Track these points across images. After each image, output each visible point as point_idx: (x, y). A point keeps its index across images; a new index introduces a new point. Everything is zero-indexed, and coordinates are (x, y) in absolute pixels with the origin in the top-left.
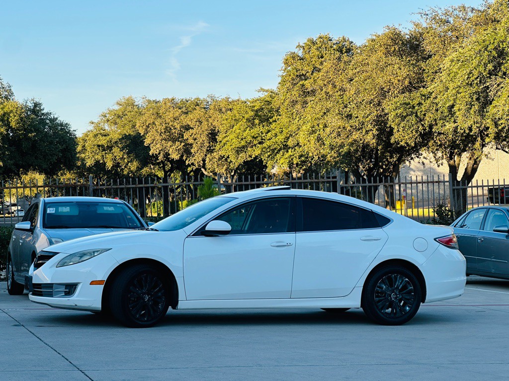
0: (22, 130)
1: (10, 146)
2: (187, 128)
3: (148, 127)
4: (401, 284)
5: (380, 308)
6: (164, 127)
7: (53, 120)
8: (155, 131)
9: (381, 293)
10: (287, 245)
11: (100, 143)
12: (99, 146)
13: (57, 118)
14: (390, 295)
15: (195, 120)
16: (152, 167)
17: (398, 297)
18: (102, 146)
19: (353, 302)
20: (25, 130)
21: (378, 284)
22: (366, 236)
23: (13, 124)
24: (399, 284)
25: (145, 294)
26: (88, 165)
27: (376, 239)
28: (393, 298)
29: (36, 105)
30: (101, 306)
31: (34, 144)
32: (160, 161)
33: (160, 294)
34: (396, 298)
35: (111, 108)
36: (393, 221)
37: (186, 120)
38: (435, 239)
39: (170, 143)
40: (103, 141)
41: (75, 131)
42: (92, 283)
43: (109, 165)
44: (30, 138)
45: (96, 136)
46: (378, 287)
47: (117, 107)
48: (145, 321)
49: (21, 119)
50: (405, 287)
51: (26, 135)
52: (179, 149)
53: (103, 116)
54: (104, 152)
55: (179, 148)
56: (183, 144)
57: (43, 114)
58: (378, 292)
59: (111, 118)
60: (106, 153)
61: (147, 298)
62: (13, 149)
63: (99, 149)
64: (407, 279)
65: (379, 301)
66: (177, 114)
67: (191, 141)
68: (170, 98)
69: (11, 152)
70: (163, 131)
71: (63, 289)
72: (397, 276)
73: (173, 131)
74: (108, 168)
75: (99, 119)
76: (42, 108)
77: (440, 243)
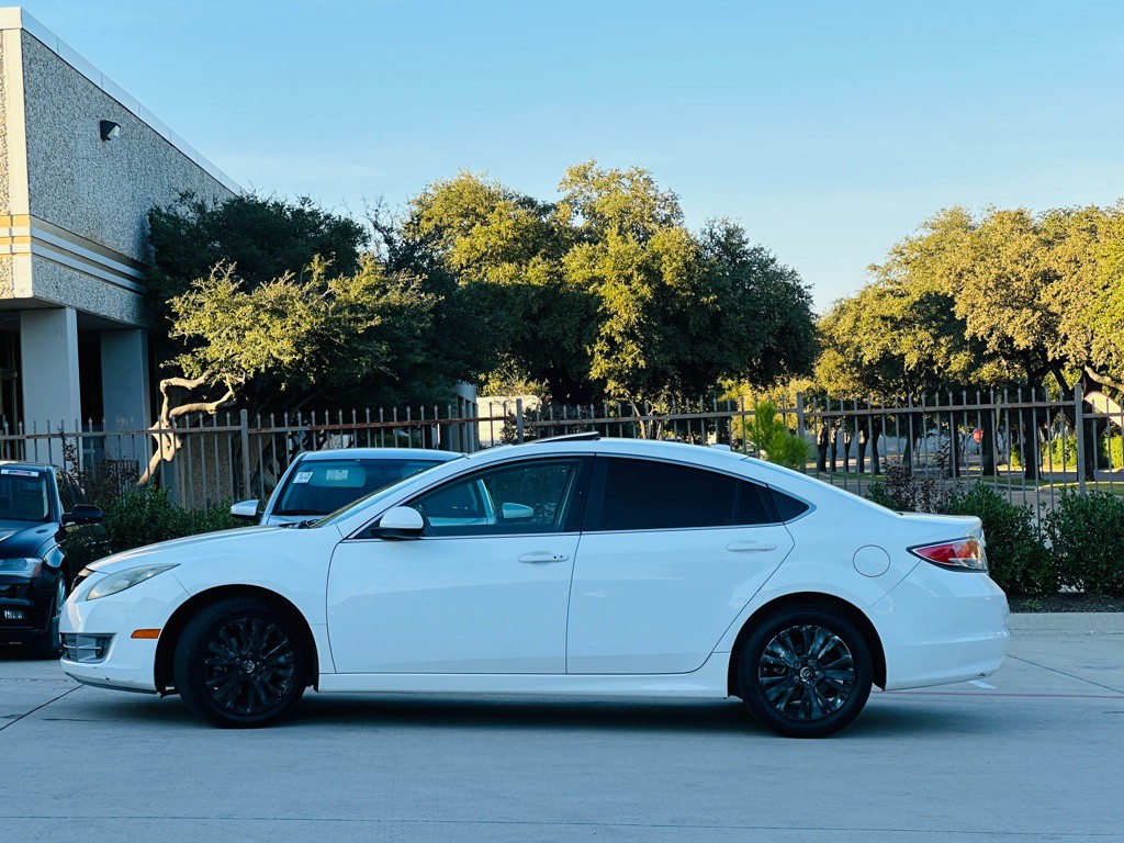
0: (688, 290)
1: (666, 322)
2: (1048, 277)
3: (960, 275)
4: (822, 647)
5: (772, 698)
6: (993, 277)
7: (764, 264)
8: (973, 287)
9: (775, 665)
10: (556, 560)
11: (887, 313)
12: (884, 318)
13: (773, 261)
14: (798, 673)
15: (1066, 258)
16: (1004, 363)
17: (816, 676)
18: (892, 319)
19: (712, 684)
20: (695, 288)
21: (769, 648)
22: (743, 542)
23: (668, 278)
24: (819, 647)
25: (245, 658)
26: (866, 360)
27: (764, 547)
28: (805, 678)
29: (730, 234)
30: (153, 682)
31: (716, 320)
32: (991, 351)
33: (282, 659)
34: (811, 678)
35: (915, 236)
36: (815, 508)
37: (1048, 260)
38: (909, 550)
39: (1009, 312)
40: (896, 308)
41: (810, 287)
42: (136, 635)
43: (911, 360)
44: (705, 306)
45: (881, 296)
46: (767, 653)
47: (926, 233)
48: (248, 715)
49: (687, 265)
50: (833, 654)
51: (696, 300)
52: (1029, 327)
53: (896, 252)
54: (896, 332)
55: (1029, 322)
56: (1038, 314)
57: (745, 253)
58: (768, 665)
59: (913, 257)
60: (900, 335)
61: (251, 667)
62: (670, 330)
63: (886, 326)
64: (837, 637)
65: (770, 685)
66: (1027, 246)
67: (1055, 308)
68: (1014, 208)
69: (666, 337)
70: (991, 285)
71: (92, 645)
72: (815, 629)
73: (1015, 285)
74: (908, 367)
75: (888, 260)
76: (744, 238)
77: (922, 558)
